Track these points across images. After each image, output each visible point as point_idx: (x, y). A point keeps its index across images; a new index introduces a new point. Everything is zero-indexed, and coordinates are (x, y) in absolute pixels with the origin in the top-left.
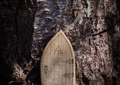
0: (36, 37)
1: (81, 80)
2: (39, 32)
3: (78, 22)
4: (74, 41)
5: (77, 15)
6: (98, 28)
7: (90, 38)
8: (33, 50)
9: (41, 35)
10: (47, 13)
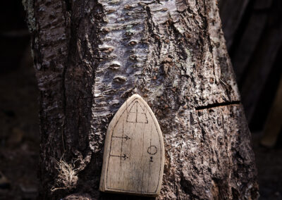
0: (98, 111)
1: (179, 186)
2: (103, 103)
3: (171, 83)
4: (164, 116)
5: (169, 70)
6: (205, 96)
7: (192, 111)
8: (92, 135)
9: (106, 108)
10: (116, 68)
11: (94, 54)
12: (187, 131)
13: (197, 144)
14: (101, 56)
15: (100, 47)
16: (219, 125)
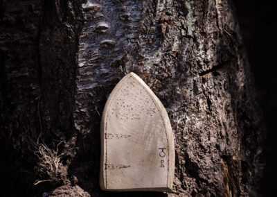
1: (183, 169)
2: (88, 73)
3: (170, 46)
4: (164, 87)
5: (167, 31)
6: (209, 57)
7: (195, 79)
8: (77, 112)
9: (92, 79)
10: (104, 31)
11: (77, 15)
12: (191, 103)
13: (203, 117)
14: (85, 18)
15: (84, 6)
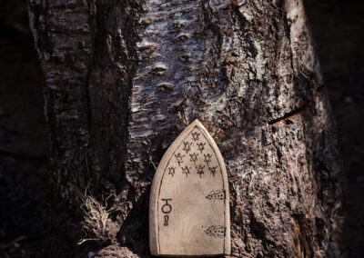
0: (136, 130)
1: (248, 230)
2: (142, 120)
3: (235, 91)
4: (227, 137)
5: (233, 74)
6: (280, 104)
7: (264, 128)
8: (129, 163)
9: (147, 126)
10: (161, 73)
11: (130, 54)
12: (258, 155)
13: (271, 171)
14: (140, 58)
15: (139, 45)
16: (299, 140)
